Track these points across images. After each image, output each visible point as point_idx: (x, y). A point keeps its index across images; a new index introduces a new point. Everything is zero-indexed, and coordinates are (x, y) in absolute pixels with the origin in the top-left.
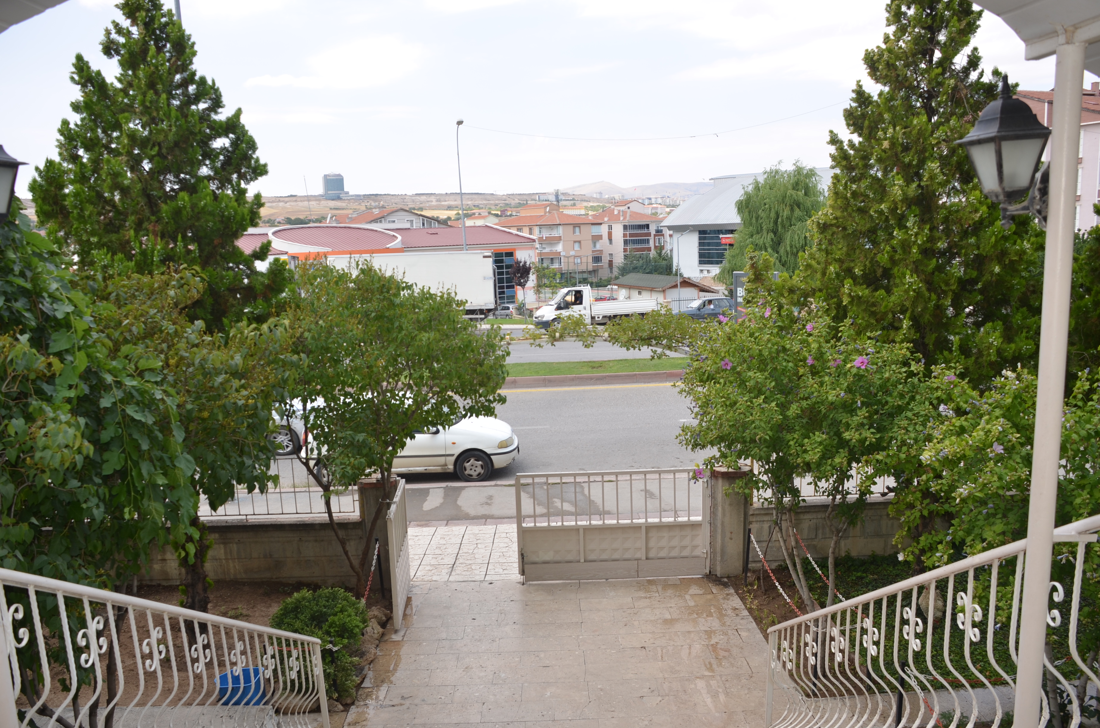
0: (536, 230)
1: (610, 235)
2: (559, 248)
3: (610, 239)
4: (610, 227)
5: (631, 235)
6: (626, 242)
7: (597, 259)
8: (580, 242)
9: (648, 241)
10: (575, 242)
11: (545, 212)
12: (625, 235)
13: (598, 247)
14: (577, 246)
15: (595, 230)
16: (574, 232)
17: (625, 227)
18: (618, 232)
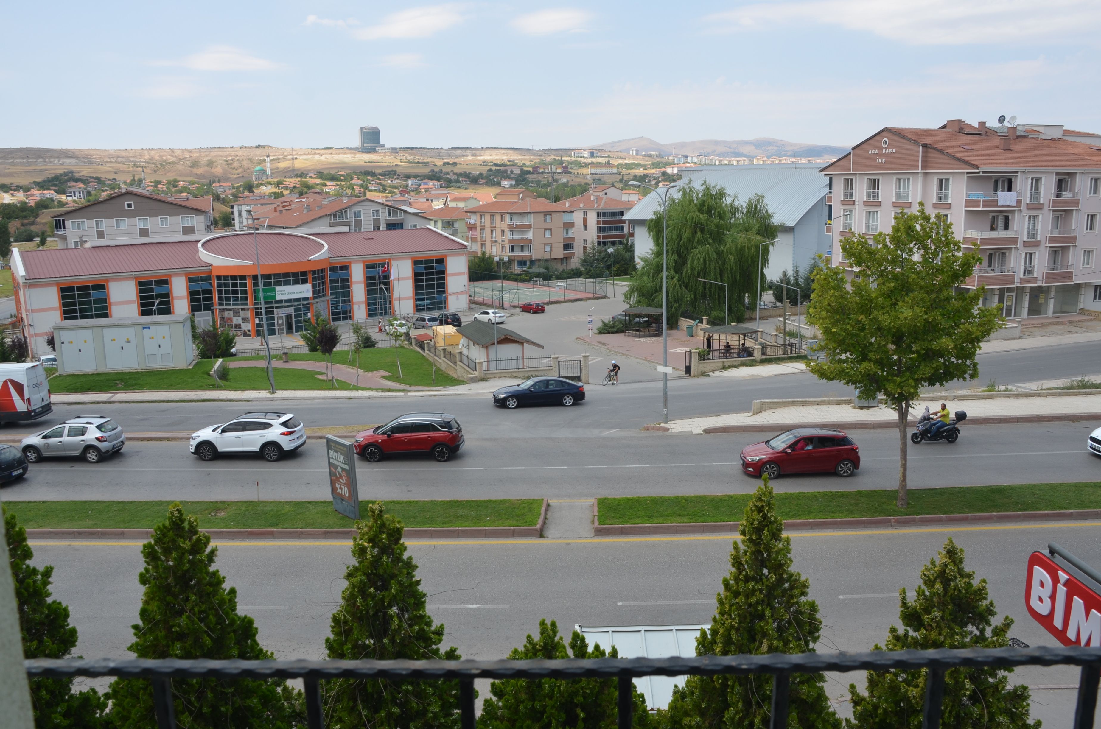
0: (507, 218)
1: (585, 220)
2: (530, 235)
3: (585, 226)
4: (585, 214)
5: (604, 222)
6: (599, 229)
7: (569, 246)
8: (551, 230)
9: (622, 228)
10: (546, 229)
11: (519, 199)
12: (598, 222)
13: (571, 234)
14: (547, 235)
15: (567, 218)
16: (545, 220)
17: (599, 215)
18: (592, 219)
